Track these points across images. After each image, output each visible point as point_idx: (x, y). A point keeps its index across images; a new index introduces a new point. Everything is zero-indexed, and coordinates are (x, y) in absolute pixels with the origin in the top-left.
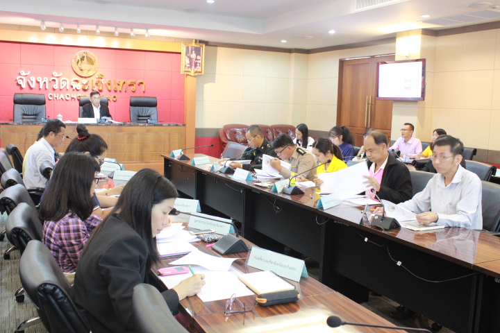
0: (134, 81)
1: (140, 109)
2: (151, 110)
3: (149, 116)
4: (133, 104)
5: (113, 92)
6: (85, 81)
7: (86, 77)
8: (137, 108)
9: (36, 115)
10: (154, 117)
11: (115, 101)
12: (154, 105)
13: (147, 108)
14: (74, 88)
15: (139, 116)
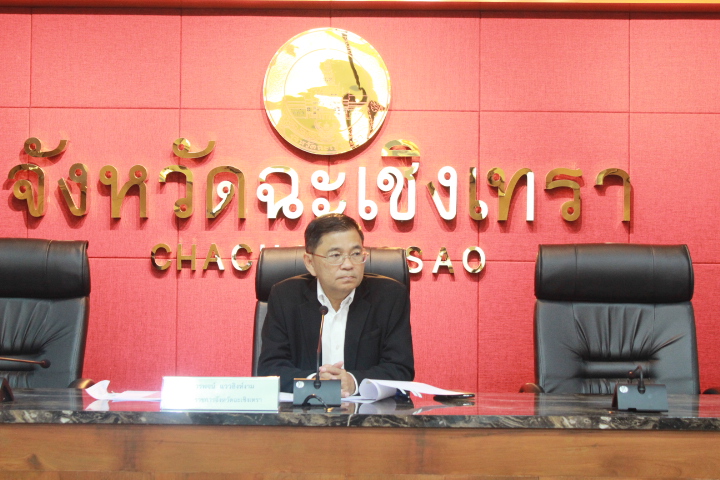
0: (574, 170)
1: (591, 312)
2: (665, 322)
3: (648, 355)
4: (553, 288)
5: (465, 227)
6: (324, 178)
7: (331, 159)
8: (575, 309)
9: (34, 350)
10: (675, 361)
11: (475, 277)
12: (675, 290)
13: (638, 308)
14: (272, 213)
15: (587, 356)
